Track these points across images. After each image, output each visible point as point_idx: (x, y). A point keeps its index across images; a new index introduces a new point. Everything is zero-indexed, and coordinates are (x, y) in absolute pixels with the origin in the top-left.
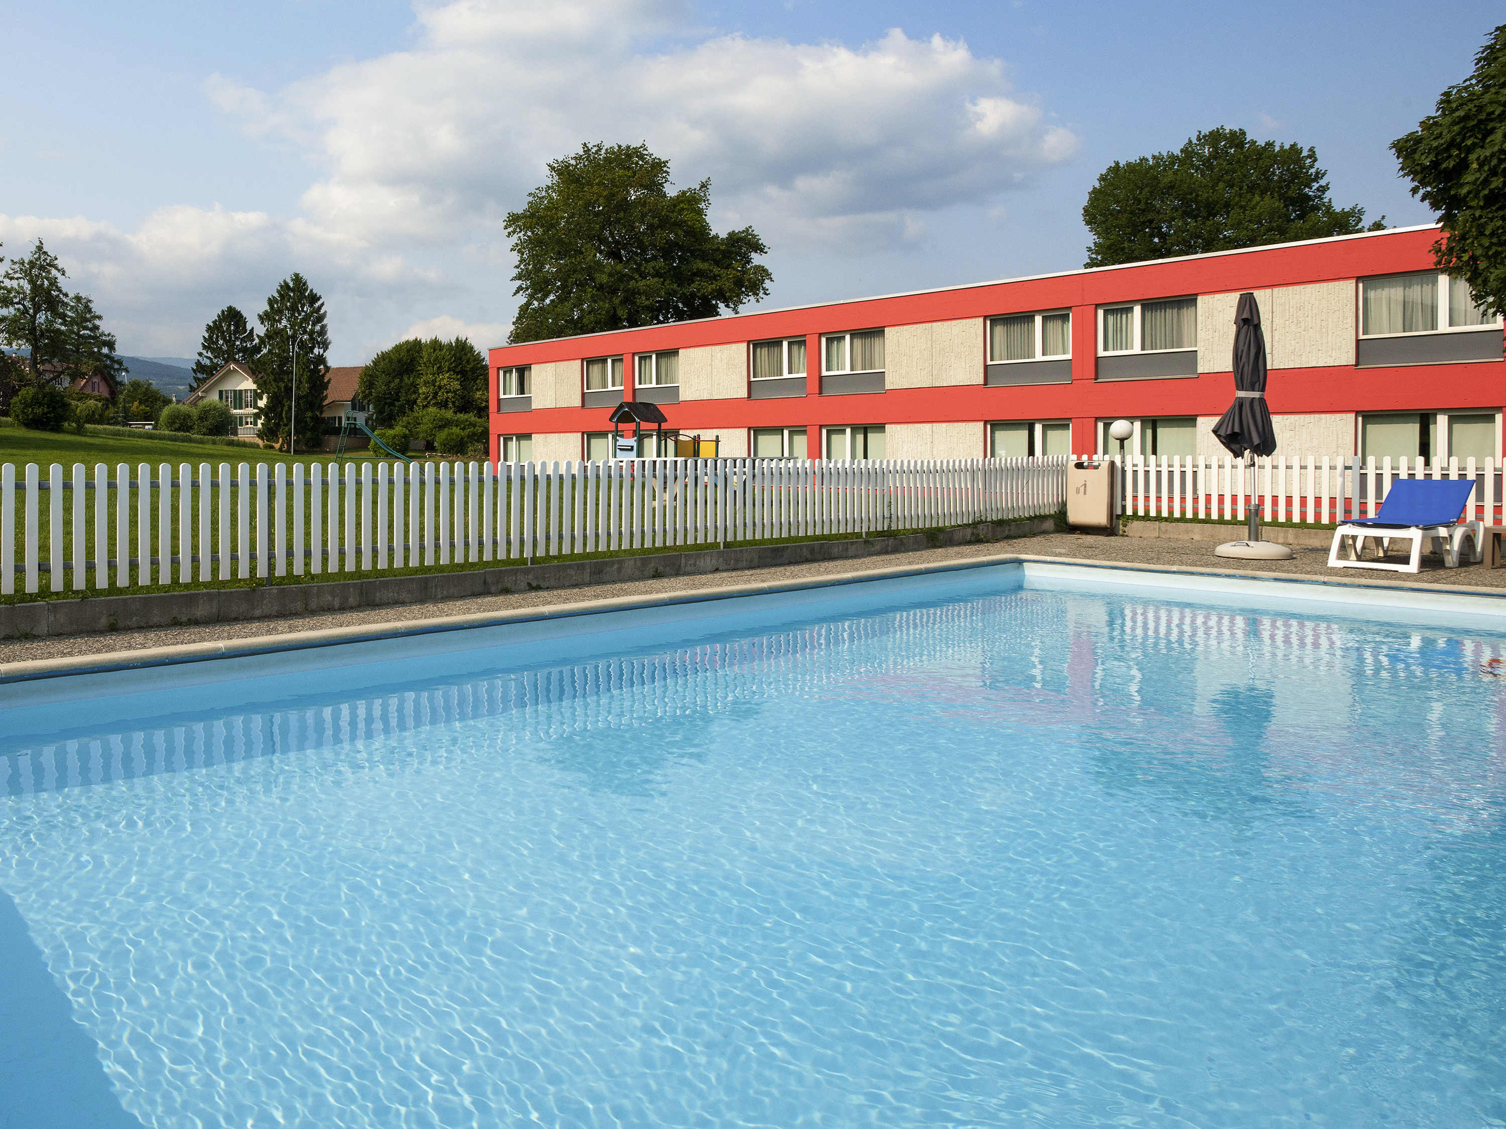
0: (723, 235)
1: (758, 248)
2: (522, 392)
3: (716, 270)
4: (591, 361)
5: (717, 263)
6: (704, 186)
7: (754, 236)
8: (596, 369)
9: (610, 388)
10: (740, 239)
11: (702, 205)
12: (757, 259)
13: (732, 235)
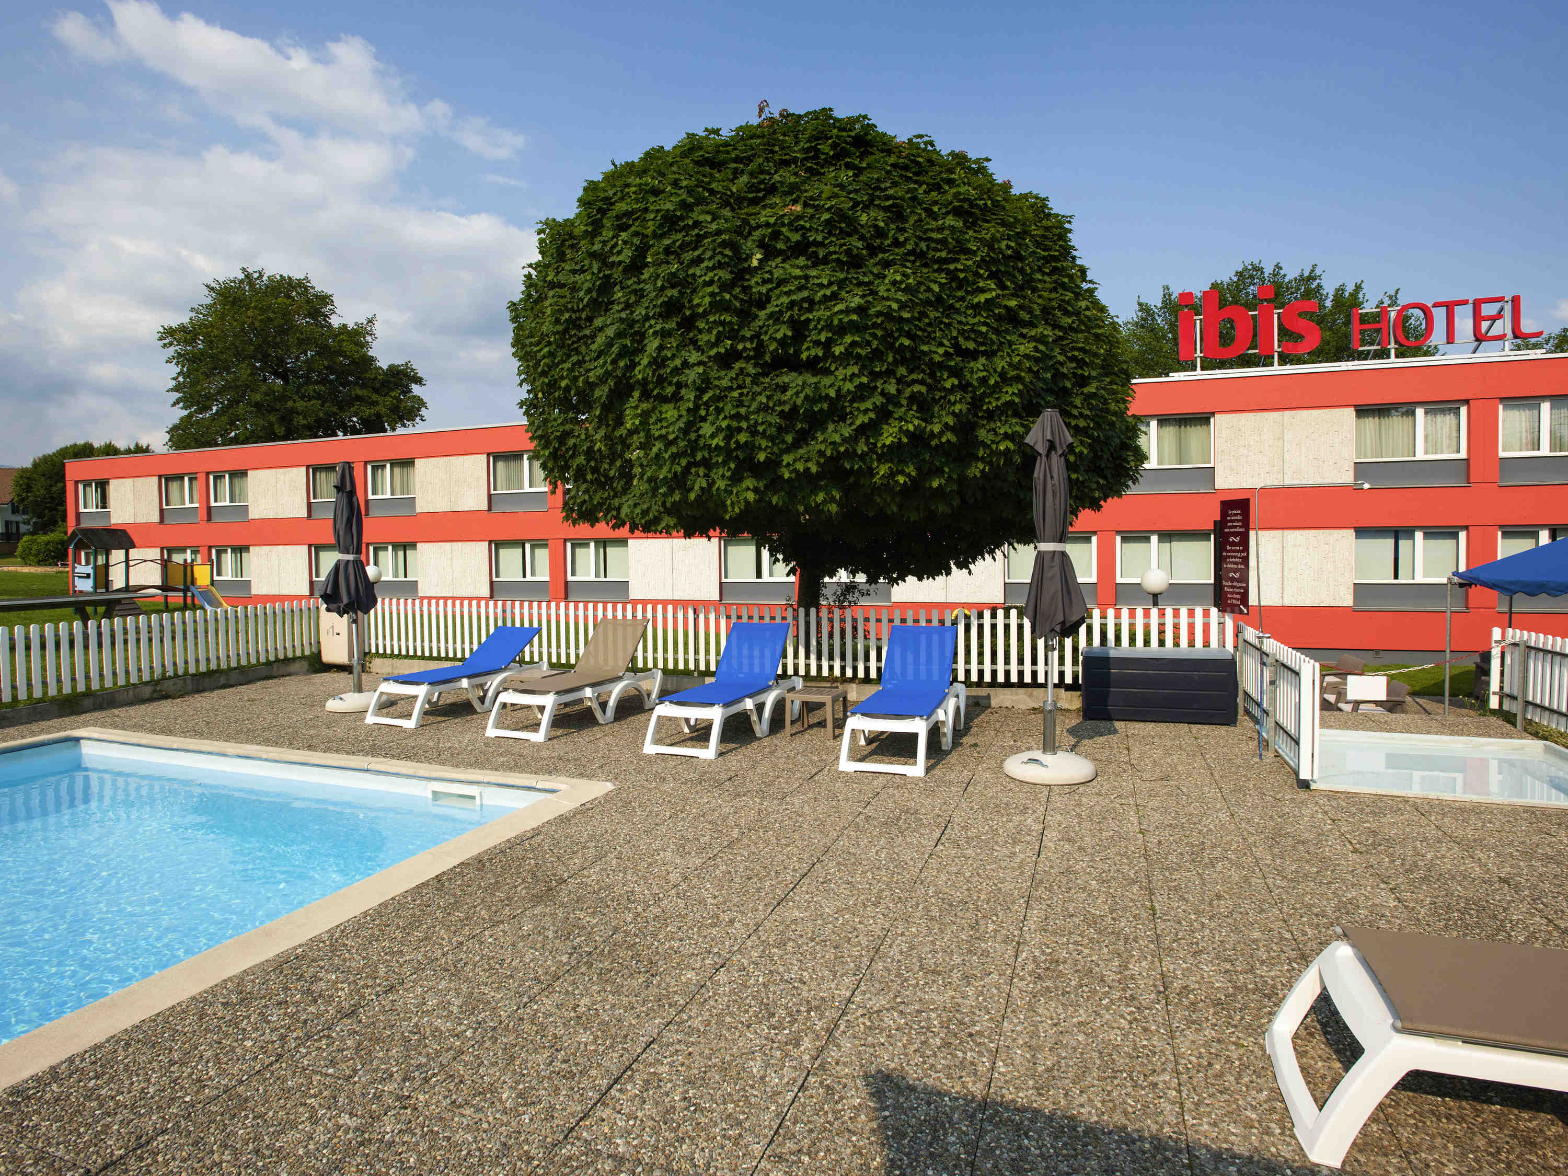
0: (385, 367)
1: (419, 381)
2: (104, 507)
3: (375, 397)
4: (169, 479)
5: (376, 391)
6: (370, 321)
7: (413, 370)
8: (174, 486)
9: (188, 505)
10: (399, 372)
11: (369, 338)
12: (416, 389)
13: (392, 367)
